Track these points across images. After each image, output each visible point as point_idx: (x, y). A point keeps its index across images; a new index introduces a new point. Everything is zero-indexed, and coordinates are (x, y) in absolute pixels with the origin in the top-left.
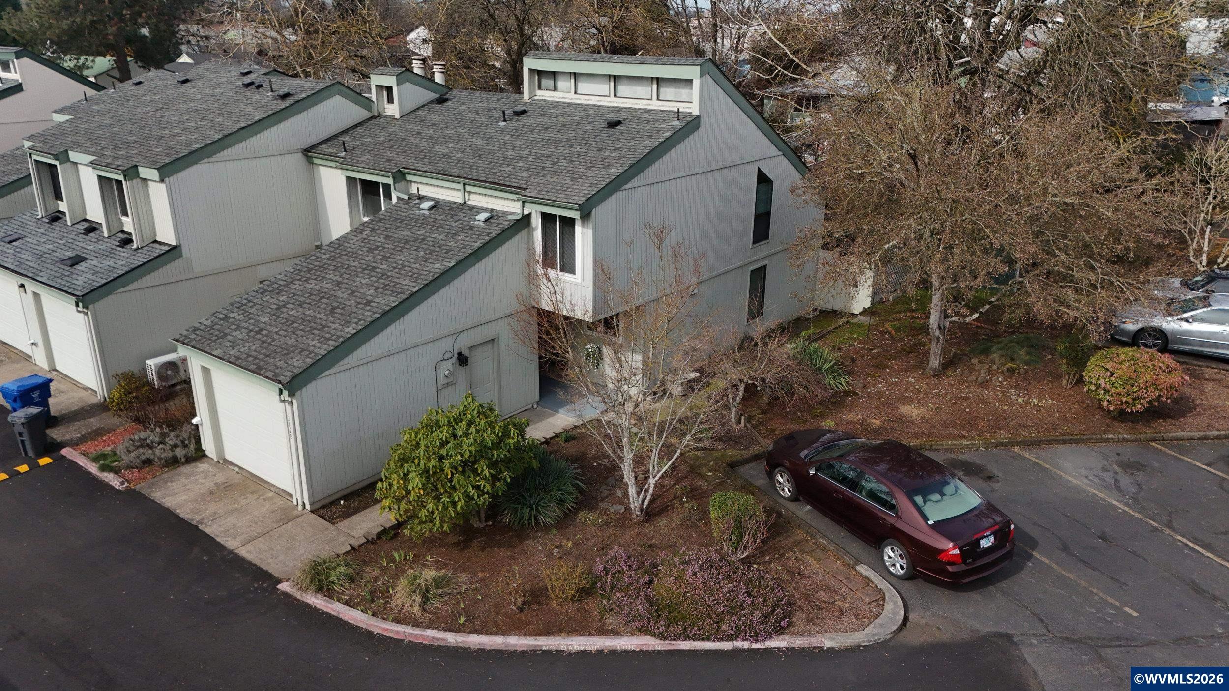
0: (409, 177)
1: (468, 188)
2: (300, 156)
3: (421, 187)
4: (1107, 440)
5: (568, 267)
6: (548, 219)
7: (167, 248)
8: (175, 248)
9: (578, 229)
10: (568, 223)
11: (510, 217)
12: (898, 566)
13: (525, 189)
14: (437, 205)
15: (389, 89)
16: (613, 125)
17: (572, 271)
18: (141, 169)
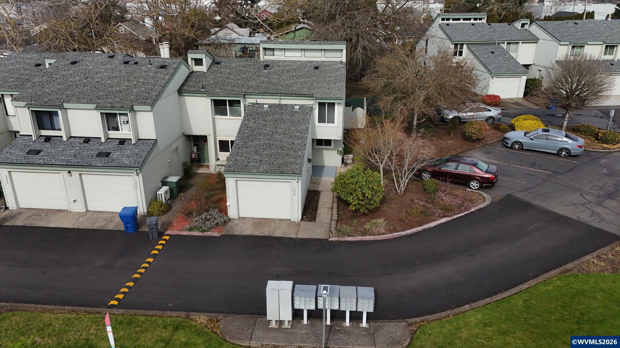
0: (246, 96)
1: (281, 97)
2: (177, 93)
3: (258, 100)
4: (477, 148)
5: (331, 121)
6: (321, 105)
7: (154, 141)
8: (156, 140)
9: (336, 107)
10: (332, 105)
11: (309, 106)
12: (476, 186)
13: (313, 95)
14: (270, 106)
15: (201, 60)
16: (316, 68)
17: (333, 122)
18: (134, 107)
